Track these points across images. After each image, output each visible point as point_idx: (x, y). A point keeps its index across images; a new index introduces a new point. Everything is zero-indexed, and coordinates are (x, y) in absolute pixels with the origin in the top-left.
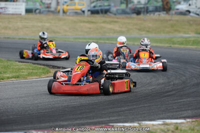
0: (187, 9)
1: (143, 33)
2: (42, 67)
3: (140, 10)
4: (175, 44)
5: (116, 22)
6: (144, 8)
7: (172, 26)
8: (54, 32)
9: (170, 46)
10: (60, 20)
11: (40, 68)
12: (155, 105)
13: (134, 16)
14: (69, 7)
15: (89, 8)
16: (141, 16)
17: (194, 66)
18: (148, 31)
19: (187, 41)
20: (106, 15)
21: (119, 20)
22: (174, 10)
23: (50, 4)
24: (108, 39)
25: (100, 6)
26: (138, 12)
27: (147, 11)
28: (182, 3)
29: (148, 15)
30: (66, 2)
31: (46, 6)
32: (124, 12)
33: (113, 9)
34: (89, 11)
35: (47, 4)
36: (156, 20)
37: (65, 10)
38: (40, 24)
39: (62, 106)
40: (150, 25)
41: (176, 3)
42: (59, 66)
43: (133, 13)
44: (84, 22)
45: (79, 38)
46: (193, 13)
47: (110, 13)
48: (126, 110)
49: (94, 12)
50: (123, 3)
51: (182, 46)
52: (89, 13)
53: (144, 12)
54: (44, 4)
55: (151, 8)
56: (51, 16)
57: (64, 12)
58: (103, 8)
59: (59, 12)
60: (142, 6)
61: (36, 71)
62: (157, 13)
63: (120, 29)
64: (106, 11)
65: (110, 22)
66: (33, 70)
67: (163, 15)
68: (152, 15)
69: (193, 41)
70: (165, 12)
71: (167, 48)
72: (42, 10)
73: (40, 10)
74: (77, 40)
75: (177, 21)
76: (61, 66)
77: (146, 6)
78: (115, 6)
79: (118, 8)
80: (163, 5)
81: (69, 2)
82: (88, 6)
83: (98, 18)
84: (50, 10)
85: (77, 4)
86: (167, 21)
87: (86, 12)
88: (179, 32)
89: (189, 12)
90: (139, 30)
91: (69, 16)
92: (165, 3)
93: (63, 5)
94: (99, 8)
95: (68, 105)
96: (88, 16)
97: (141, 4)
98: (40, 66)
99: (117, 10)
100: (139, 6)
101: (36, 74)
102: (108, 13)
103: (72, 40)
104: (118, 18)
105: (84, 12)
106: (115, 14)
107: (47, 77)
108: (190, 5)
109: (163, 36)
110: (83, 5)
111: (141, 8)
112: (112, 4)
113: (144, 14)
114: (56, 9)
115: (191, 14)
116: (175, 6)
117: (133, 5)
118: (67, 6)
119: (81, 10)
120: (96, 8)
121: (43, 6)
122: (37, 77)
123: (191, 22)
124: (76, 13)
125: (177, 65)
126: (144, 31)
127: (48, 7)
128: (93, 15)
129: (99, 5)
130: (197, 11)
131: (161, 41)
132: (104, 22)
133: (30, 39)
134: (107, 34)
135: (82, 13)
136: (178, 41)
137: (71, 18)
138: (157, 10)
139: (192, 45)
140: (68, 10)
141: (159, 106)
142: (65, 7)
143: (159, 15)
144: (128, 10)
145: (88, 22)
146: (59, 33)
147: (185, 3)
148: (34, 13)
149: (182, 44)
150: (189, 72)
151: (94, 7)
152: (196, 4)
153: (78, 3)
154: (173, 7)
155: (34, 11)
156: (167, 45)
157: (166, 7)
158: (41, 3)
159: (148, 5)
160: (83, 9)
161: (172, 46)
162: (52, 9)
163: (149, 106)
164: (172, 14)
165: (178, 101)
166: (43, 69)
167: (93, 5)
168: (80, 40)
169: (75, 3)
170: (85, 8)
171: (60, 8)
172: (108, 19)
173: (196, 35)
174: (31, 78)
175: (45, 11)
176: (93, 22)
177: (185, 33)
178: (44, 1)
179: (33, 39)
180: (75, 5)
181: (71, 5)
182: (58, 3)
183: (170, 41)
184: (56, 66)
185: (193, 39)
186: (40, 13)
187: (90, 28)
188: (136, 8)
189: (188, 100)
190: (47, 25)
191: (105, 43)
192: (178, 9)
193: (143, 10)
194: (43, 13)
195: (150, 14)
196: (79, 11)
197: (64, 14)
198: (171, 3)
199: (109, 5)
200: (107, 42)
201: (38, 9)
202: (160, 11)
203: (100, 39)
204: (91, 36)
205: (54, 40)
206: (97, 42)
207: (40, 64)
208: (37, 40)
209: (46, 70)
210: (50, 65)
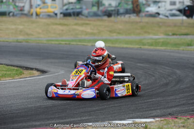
0: (156, 11)
1: (115, 34)
2: (16, 68)
3: (111, 12)
4: (145, 45)
5: (87, 24)
6: (115, 10)
7: (142, 28)
8: (28, 34)
9: (140, 48)
10: (33, 22)
12: (125, 105)
13: (106, 18)
14: (42, 10)
15: (61, 11)
16: (112, 18)
17: (163, 67)
18: (119, 33)
19: (156, 43)
20: (77, 18)
21: (91, 22)
22: (144, 12)
23: (24, 7)
24: (80, 41)
25: (72, 9)
26: (109, 14)
27: (118, 13)
28: (152, 5)
29: (119, 17)
30: (39, 5)
31: (20, 9)
32: (95, 15)
33: (85, 12)
34: (61, 13)
35: (21, 7)
36: (126, 22)
37: (38, 13)
38: (13, 27)
39: (35, 107)
40: (121, 27)
41: (145, 6)
42: (31, 67)
43: (105, 15)
44: (56, 24)
45: (52, 40)
46: (162, 15)
47: (82, 15)
48: (97, 110)
49: (66, 15)
50: (95, 6)
51: (152, 48)
52: (62, 15)
53: (115, 14)
54: (17, 7)
55: (121, 11)
56: (25, 19)
57: (37, 15)
58: (75, 10)
59: (32, 15)
60: (113, 9)
61: (10, 73)
62: (127, 16)
63: (92, 31)
64: (78, 14)
65: (82, 25)
66: (6, 71)
67: (133, 17)
68: (123, 17)
69: (163, 42)
70: (135, 15)
71: (137, 49)
72: (15, 13)
73: (14, 13)
74: (50, 42)
75: (147, 23)
76: (34, 67)
77: (116, 9)
78: (87, 9)
79: (90, 10)
80: (133, 7)
81: (42, 5)
82: (61, 9)
83: (71, 20)
84: (23, 12)
85: (49, 7)
86: (137, 23)
87: (59, 15)
88: (149, 33)
89: (158, 14)
90: (110, 32)
91: (42, 18)
92: (135, 5)
93: (36, 7)
94: (72, 11)
95: (40, 106)
96: (60, 19)
97: (112, 7)
98: (13, 68)
99: (89, 13)
100: (110, 9)
101: (9, 76)
102: (80, 16)
103: (45, 42)
104: (89, 20)
105: (56, 14)
106: (87, 17)
107: (21, 78)
108: (159, 7)
109: (133, 37)
110: (56, 8)
111: (112, 11)
112: (84, 7)
113: (115, 16)
114: (29, 12)
115: (161, 16)
116: (145, 8)
117: (105, 8)
118: (40, 8)
119: (54, 13)
120: (69, 11)
121: (16, 9)
122: (10, 79)
123: (161, 24)
124: (49, 16)
125: (147, 65)
126: (115, 32)
127: (21, 10)
128: (65, 18)
129: (71, 7)
130: (166, 13)
131: (131, 42)
132: (76, 24)
133: (4, 41)
134: (79, 36)
135: (55, 16)
136: (148, 43)
137: (44, 20)
138: (127, 12)
139: (161, 46)
140: (41, 13)
141: (129, 106)
142: (38, 10)
143: (130, 17)
144: (99, 13)
145: (61, 24)
146: (32, 35)
147: (155, 6)
148: (7, 16)
149: (152, 45)
150: (159, 72)
151: (67, 9)
152: (165, 6)
153: (51, 6)
154: (142, 9)
155: (7, 14)
156: (137, 46)
157: (136, 9)
158: (15, 7)
159: (119, 8)
160: (56, 12)
161: (142, 47)
162: (26, 12)
163: (119, 106)
164: (142, 17)
165: (148, 101)
166: (17, 70)
167: (65, 8)
168: (53, 42)
169: (48, 6)
170: (57, 11)
171: (33, 11)
172: (80, 22)
173: (166, 37)
174: (4, 79)
175: (18, 14)
176: (65, 25)
177: (155, 34)
178: (17, 4)
179: (7, 42)
180: (48, 8)
181: (43, 8)
182: (31, 6)
183: (140, 42)
184: (29, 68)
185: (162, 40)
186: (13, 15)
187: (62, 31)
188: (107, 10)
189: (157, 99)
190: (21, 27)
191: (77, 45)
192: (147, 12)
193: (114, 12)
194: (16, 16)
195: (121, 17)
196: (52, 14)
197: (37, 17)
198: (141, 6)
199: (81, 8)
200: (79, 43)
201: (11, 12)
202: (130, 14)
203: (73, 41)
204: (64, 38)
205: (27, 42)
206: (69, 44)
207: (14, 66)
208: (10, 42)
209: (19, 72)
210: (24, 67)
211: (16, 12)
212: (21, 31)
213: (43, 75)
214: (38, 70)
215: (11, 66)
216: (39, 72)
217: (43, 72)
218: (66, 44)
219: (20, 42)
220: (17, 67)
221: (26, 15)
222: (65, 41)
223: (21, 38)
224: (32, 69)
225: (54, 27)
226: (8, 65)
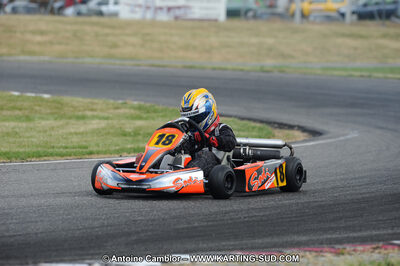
2: (258, 125)
8: (283, 56)
10: (295, 31)
11: (253, 128)
14: (314, 6)
15: (354, 8)
20: (388, 23)
24: (392, 70)
25: (377, 4)
31: (268, 3)
34: (353, 13)
37: (306, 12)
38: (254, 40)
42: (291, 123)
44: (344, 35)
45: (334, 69)
47: (398, 17)
49: (364, 16)
52: (355, 17)
56: (278, 24)
57: (304, 16)
58: (382, 7)
59: (293, 15)
64: (388, 15)
65: (397, 37)
66: (238, 130)
72: (259, 12)
73: (255, 12)
74: (329, 73)
76: (296, 123)
82: (353, 4)
83: (373, 28)
84: (274, 11)
87: (348, 17)
91: (313, 23)
94: (375, 8)
96: (352, 24)
98: (253, 124)
102: (393, 19)
103: (319, 72)
105: (343, 15)
114: (287, 9)
118: (311, 3)
119: (338, 11)
120: (369, 9)
121: (261, 4)
124: (329, 19)
127: (271, 6)
128: (362, 22)
132: (384, 36)
133: (234, 70)
134: (390, 61)
135: (340, 18)
137: (317, 28)
140: (311, 11)
142: (306, 6)
145: (351, 36)
146: (292, 57)
148: (243, 18)
151: (365, 5)
155: (242, 13)
160: (343, 10)
162: (280, 10)
166: (260, 129)
168: (336, 73)
170: (346, 8)
171: (295, 7)
172: (392, 31)
175: (262, 14)
176: (361, 37)
179: (242, 70)
180: (325, 1)
184: (285, 125)
186: (255, 17)
187: (356, 49)
190: (270, 41)
191: (387, 78)
194: (260, 17)
196: (334, 14)
197: (305, 20)
199: (395, 2)
200: (390, 75)
201: (250, 10)
203: (376, 70)
204: (358, 64)
205: (282, 72)
206: (370, 76)
207: (255, 120)
208: (249, 71)
209: (265, 132)
210: (275, 123)
211: (261, 9)
212: (270, 49)
213: (313, 140)
214: (303, 129)
215: (249, 119)
216: (305, 134)
217: (315, 134)
218: (362, 76)
219: (268, 72)
220: (261, 122)
221: (281, 16)
222: (361, 70)
223: (269, 63)
224: (291, 127)
225: (340, 41)
226: (243, 119)
